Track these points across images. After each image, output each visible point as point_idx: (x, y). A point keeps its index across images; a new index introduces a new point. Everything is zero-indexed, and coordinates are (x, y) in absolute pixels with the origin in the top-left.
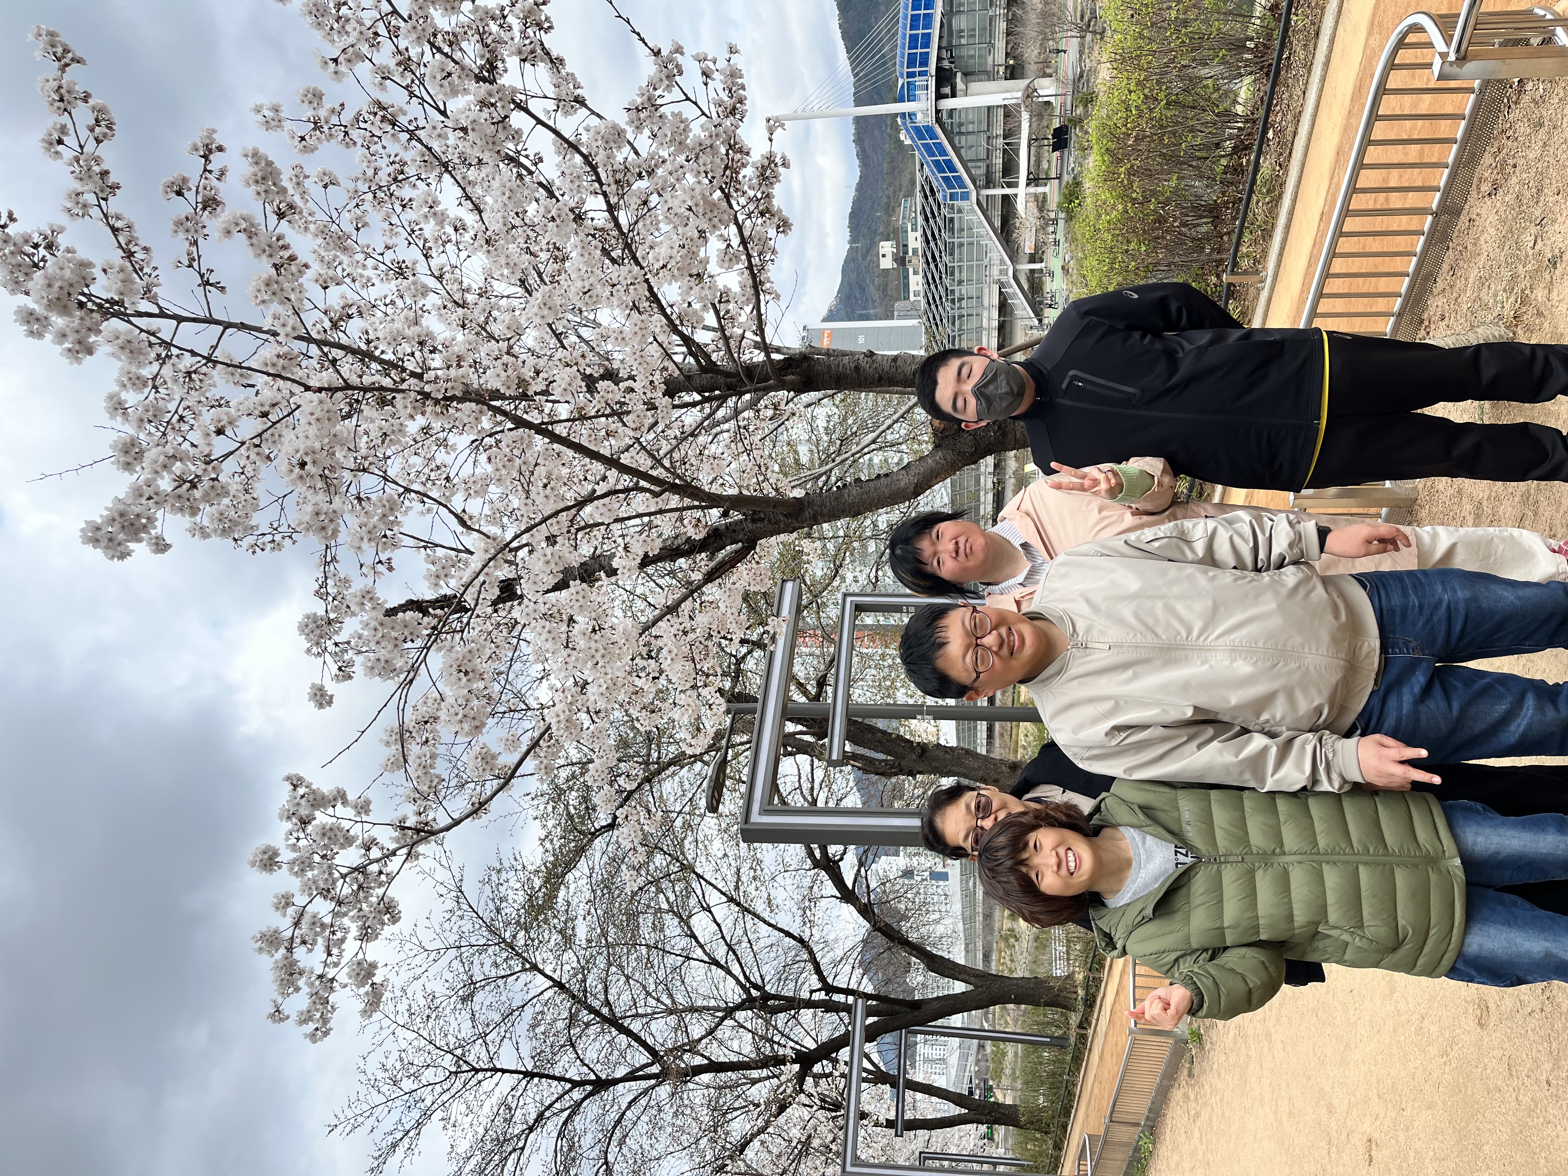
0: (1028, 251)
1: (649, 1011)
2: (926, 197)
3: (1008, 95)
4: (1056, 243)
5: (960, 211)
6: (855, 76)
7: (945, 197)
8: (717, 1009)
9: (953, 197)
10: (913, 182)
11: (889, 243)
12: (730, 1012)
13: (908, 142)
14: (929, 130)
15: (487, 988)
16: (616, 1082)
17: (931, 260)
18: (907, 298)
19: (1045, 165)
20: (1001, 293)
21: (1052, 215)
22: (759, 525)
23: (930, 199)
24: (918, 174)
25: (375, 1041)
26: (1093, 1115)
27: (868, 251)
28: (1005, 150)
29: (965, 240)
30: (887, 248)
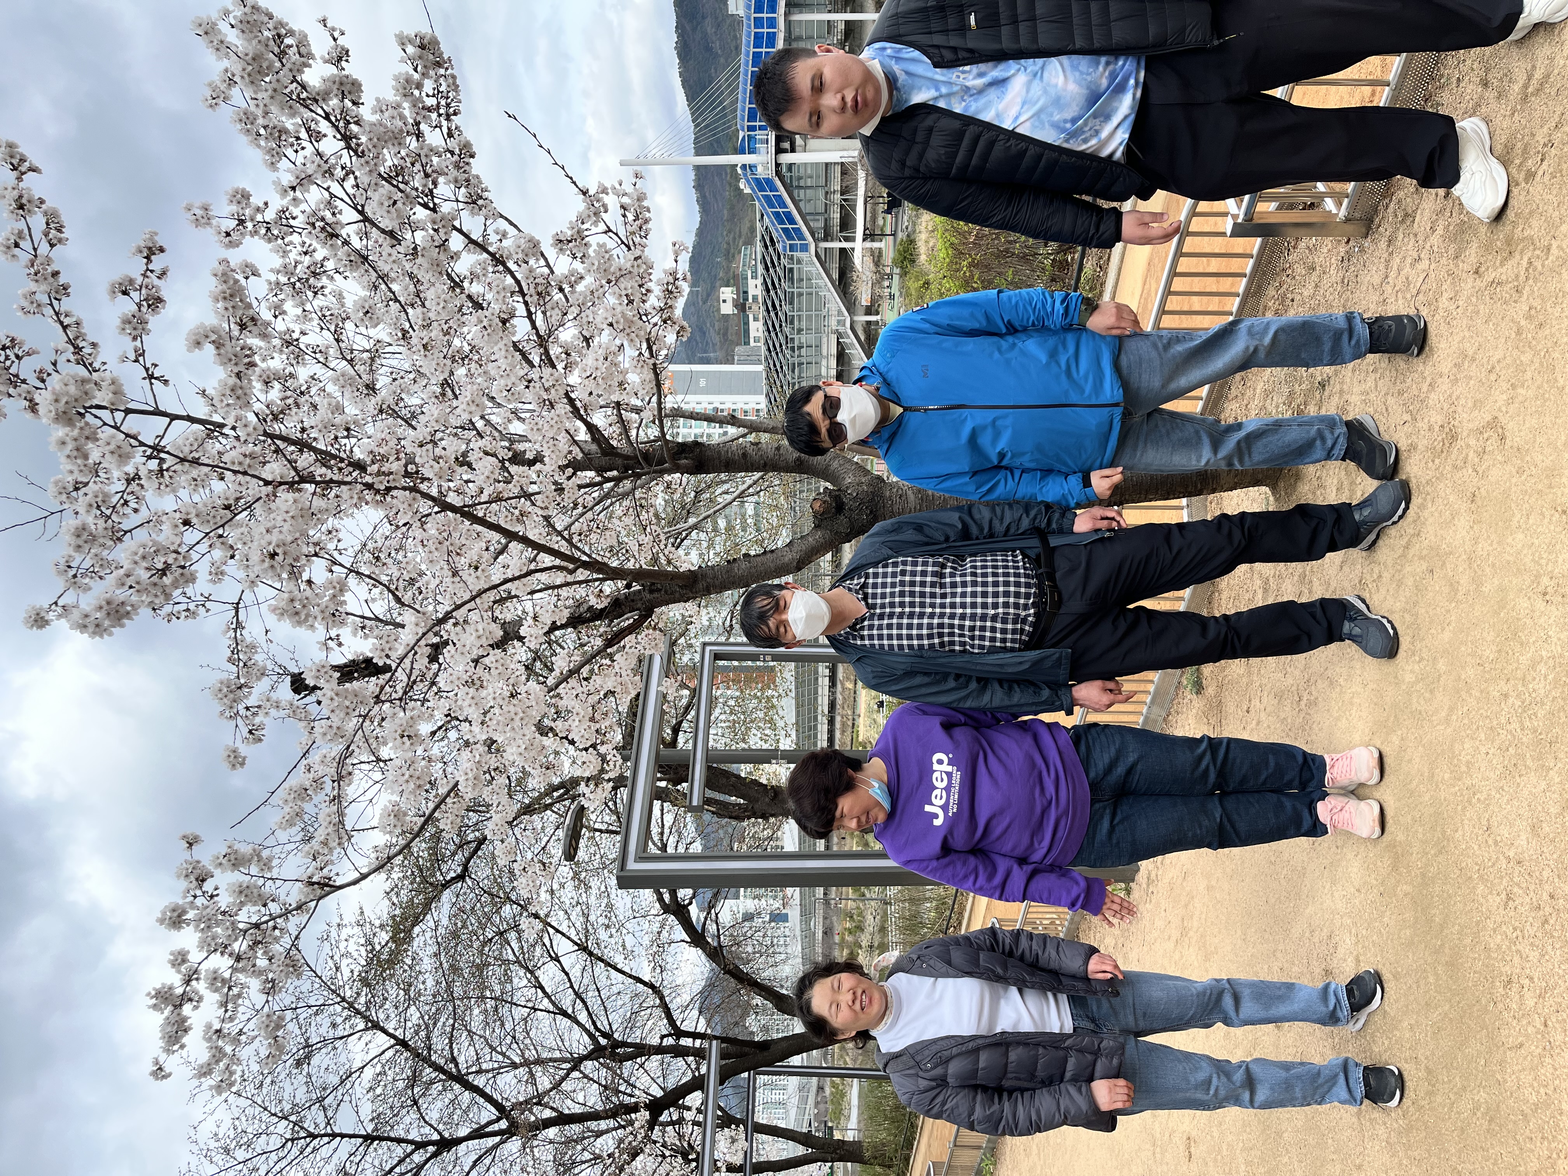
0: (864, 303)
1: (496, 1065)
2: (766, 247)
3: (845, 153)
4: (892, 297)
5: (799, 262)
6: (696, 126)
7: (784, 248)
8: (564, 1060)
9: (792, 248)
10: (753, 230)
11: (729, 289)
12: (577, 1063)
13: (748, 191)
14: (769, 181)
15: (324, 1051)
16: (459, 1141)
17: (771, 308)
18: (747, 343)
19: (880, 222)
20: (839, 343)
21: (888, 270)
22: (656, 595)
23: (770, 249)
24: (758, 224)
25: (206, 1109)
26: (935, 1144)
27: (708, 295)
28: (842, 206)
29: (804, 290)
30: (727, 293)
